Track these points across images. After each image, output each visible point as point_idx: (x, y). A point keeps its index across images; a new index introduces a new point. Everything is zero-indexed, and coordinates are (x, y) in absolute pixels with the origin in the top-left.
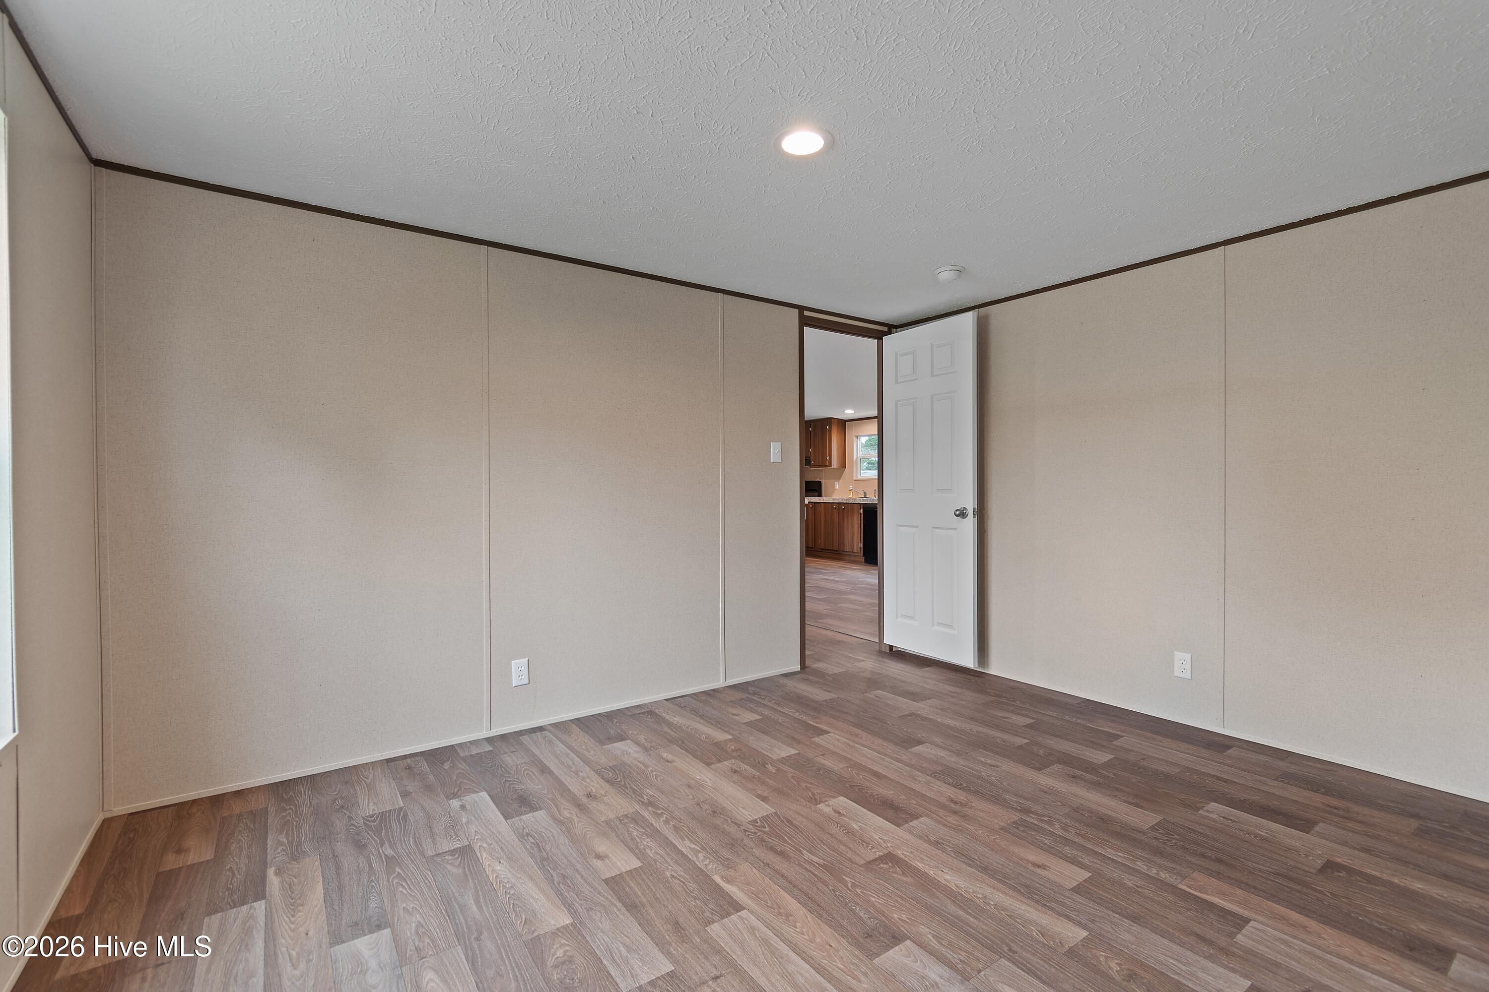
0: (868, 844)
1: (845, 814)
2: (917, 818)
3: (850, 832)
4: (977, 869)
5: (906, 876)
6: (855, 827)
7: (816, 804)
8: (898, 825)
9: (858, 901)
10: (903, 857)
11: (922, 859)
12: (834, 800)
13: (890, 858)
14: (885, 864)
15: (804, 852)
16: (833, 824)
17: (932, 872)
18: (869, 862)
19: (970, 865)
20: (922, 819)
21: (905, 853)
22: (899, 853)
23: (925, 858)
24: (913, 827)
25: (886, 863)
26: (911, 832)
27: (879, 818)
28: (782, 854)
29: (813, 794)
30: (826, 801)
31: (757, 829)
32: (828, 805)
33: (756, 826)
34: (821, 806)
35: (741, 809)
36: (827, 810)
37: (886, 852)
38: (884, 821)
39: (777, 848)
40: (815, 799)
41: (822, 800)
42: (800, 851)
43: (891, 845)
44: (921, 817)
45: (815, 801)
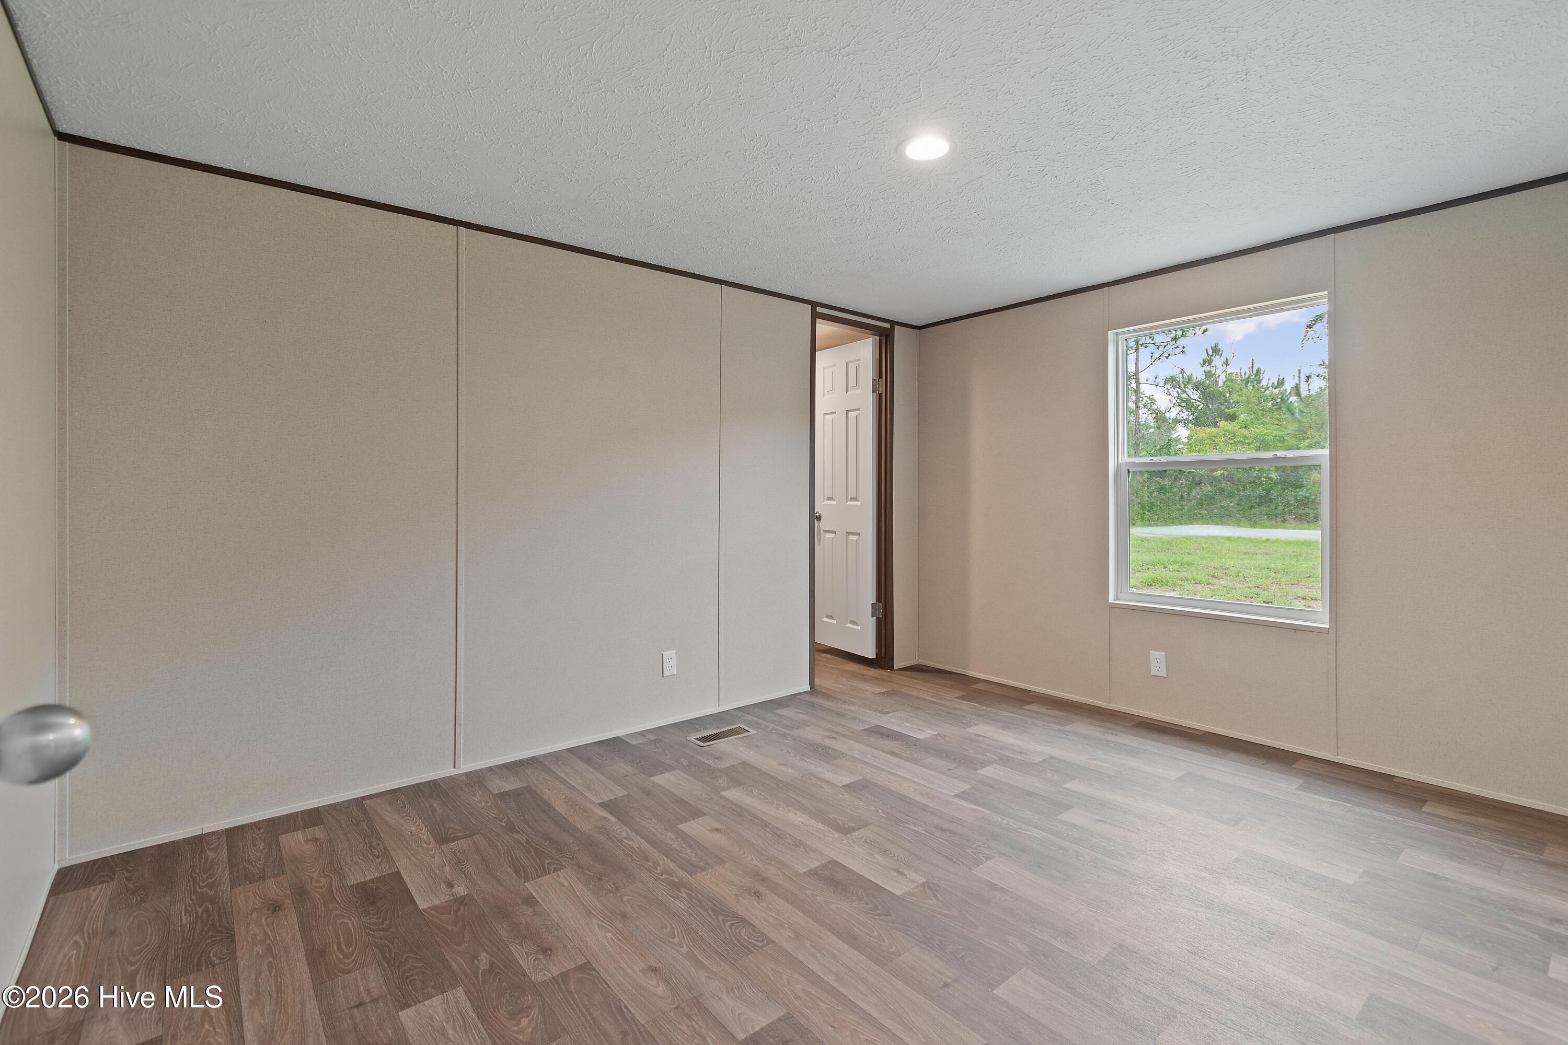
0: (866, 841)
1: (891, 872)
2: (811, 870)
3: (884, 852)
4: (773, 826)
5: (834, 818)
6: (879, 858)
7: (927, 882)
8: (834, 862)
9: (873, 803)
10: (834, 832)
11: (817, 831)
12: (907, 889)
13: (845, 831)
14: (851, 826)
15: (923, 832)
16: (903, 859)
17: (812, 821)
18: (864, 827)
19: (777, 828)
20: (806, 869)
21: (831, 836)
22: (836, 835)
23: (814, 832)
24: (818, 860)
25: (849, 827)
26: (821, 854)
27: (853, 868)
28: (943, 830)
29: (936, 897)
30: (917, 887)
31: (979, 850)
32: (913, 881)
33: (982, 854)
34: (922, 880)
35: (1014, 873)
36: (913, 876)
37: (848, 836)
38: (847, 866)
39: (950, 835)
40: (930, 888)
41: (921, 889)
42: (927, 832)
43: (843, 842)
44: (805, 873)
45: (930, 887)
